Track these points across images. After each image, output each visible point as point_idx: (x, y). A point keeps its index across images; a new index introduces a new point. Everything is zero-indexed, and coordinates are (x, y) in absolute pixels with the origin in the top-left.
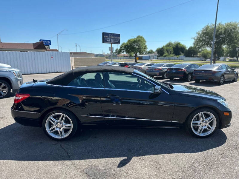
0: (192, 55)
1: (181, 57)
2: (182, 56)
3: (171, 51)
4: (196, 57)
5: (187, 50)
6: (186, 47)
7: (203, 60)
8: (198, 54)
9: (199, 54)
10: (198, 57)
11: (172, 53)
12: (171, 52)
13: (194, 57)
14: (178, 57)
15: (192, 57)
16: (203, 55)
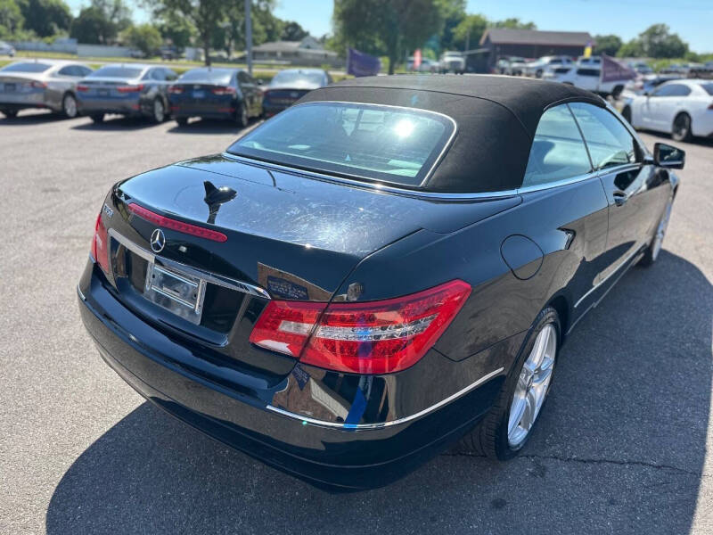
0: (98, 35)
1: (61, 42)
2: (62, 37)
3: (10, 15)
4: (113, 43)
5: (76, 19)
6: (68, 9)
7: (137, 57)
8: (116, 36)
9: (120, 34)
10: (121, 45)
11: (20, 24)
12: (13, 21)
13: (105, 43)
14: (49, 44)
15: (98, 43)
16: (133, 39)
